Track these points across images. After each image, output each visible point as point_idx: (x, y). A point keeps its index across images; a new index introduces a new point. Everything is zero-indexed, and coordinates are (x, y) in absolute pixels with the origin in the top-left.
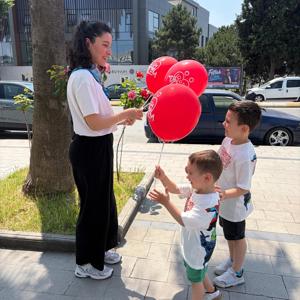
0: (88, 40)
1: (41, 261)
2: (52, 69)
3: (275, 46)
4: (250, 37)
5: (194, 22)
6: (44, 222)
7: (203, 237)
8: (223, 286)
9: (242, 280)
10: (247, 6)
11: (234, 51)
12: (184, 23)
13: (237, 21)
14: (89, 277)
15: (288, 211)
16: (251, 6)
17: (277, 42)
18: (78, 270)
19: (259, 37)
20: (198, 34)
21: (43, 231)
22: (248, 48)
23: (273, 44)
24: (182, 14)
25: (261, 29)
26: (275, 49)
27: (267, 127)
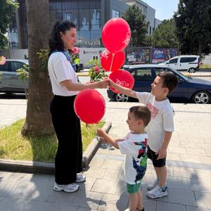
0: (61, 33)
1: (32, 180)
2: (40, 52)
3: (202, 33)
4: (184, 27)
5: (144, 17)
6: (35, 154)
7: (135, 162)
8: (153, 197)
9: (166, 193)
10: (182, 5)
11: (173, 37)
12: (137, 18)
13: (175, 16)
14: (63, 191)
15: (202, 148)
16: (184, 5)
17: (203, 30)
18: (56, 186)
19: (190, 27)
20: (147, 25)
21: (33, 160)
22: (183, 35)
23: (200, 32)
24: (135, 11)
25: (192, 21)
26: (202, 36)
27: (193, 91)
